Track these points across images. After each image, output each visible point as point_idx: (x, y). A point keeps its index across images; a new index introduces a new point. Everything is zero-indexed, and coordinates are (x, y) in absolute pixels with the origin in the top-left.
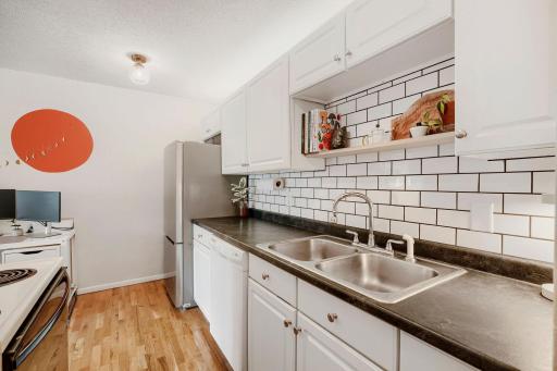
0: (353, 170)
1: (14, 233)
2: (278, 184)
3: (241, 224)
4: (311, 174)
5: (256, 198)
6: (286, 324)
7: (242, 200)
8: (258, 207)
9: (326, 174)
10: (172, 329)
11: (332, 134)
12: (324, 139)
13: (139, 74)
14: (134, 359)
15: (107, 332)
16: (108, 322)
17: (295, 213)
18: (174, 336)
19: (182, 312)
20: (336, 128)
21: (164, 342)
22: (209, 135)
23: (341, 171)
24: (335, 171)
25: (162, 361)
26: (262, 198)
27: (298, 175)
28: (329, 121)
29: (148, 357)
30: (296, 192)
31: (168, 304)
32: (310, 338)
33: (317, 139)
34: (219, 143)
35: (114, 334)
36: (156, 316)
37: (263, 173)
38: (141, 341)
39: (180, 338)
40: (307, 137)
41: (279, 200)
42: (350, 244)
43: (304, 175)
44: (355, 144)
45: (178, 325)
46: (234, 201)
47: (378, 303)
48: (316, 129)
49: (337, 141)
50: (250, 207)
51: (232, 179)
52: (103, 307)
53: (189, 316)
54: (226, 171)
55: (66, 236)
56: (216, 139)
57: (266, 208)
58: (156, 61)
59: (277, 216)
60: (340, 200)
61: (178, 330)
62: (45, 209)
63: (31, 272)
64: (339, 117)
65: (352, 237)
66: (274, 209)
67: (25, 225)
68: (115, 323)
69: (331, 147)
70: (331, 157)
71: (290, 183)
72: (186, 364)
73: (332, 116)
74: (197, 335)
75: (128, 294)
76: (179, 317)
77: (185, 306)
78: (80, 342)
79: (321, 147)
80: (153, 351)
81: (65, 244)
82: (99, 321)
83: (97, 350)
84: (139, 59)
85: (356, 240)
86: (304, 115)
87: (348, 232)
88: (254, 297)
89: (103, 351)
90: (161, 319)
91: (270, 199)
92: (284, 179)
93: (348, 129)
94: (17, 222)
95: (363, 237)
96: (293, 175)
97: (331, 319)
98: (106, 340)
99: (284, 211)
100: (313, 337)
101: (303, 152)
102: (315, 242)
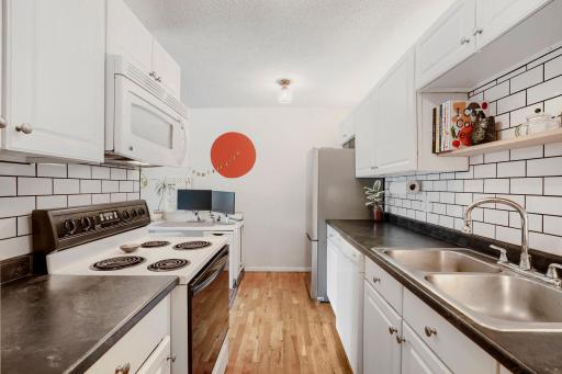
0: (505, 170)
1: (211, 220)
2: (412, 187)
3: (375, 229)
4: (452, 176)
5: (392, 202)
6: (391, 331)
7: (377, 203)
8: (394, 211)
9: (469, 175)
10: (306, 316)
11: (473, 127)
12: (461, 134)
13: (285, 95)
14: (274, 329)
15: (259, 304)
16: (261, 296)
17: (433, 220)
18: (307, 322)
19: (317, 304)
20: (477, 120)
21: (298, 325)
22: (346, 140)
23: (490, 171)
24: (481, 171)
25: (294, 338)
26: (398, 202)
27: (437, 177)
28: (468, 112)
29: (285, 332)
30: (434, 197)
31: (306, 294)
32: (413, 351)
33: (450, 136)
34: (353, 147)
35: (263, 305)
36: (295, 302)
37: (398, 176)
38: (281, 318)
39: (310, 325)
40: (438, 135)
41: (416, 205)
42: (495, 262)
43: (443, 176)
44: (507, 137)
45: (311, 314)
46: (367, 204)
47: (475, 325)
48: (449, 123)
49: (480, 134)
50: (386, 211)
51: (367, 182)
52: (260, 284)
53: (321, 308)
54: (360, 173)
55: (238, 224)
56: (351, 143)
57: (402, 213)
58: (298, 82)
59: (413, 222)
60: (475, 206)
61: (310, 318)
62: (226, 204)
63: (209, 244)
64: (485, 106)
65: (497, 254)
66: (410, 215)
67: (216, 215)
68: (264, 299)
69: (471, 143)
70: (476, 154)
71: (427, 186)
72: (312, 348)
73: (474, 106)
74: (326, 327)
75: (277, 278)
76: (313, 307)
77: (319, 298)
78: (242, 305)
79: (456, 144)
80: (288, 329)
81: (237, 231)
82: (255, 294)
83: (251, 314)
84: (285, 82)
85: (503, 258)
86: (435, 110)
87: (492, 246)
88: (369, 300)
89: (255, 316)
90: (298, 305)
91: (407, 204)
92: (420, 182)
93: (497, 120)
94: (213, 213)
95: (514, 255)
96: (429, 178)
97: (428, 333)
98: (258, 309)
99: (421, 218)
100: (416, 351)
101: (434, 151)
102: (446, 255)
